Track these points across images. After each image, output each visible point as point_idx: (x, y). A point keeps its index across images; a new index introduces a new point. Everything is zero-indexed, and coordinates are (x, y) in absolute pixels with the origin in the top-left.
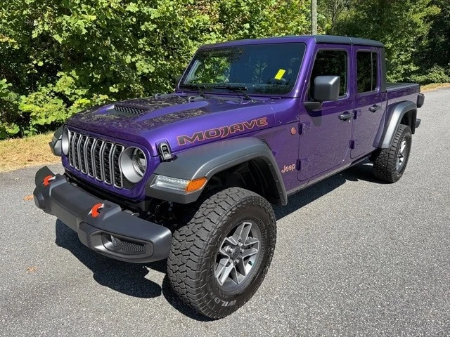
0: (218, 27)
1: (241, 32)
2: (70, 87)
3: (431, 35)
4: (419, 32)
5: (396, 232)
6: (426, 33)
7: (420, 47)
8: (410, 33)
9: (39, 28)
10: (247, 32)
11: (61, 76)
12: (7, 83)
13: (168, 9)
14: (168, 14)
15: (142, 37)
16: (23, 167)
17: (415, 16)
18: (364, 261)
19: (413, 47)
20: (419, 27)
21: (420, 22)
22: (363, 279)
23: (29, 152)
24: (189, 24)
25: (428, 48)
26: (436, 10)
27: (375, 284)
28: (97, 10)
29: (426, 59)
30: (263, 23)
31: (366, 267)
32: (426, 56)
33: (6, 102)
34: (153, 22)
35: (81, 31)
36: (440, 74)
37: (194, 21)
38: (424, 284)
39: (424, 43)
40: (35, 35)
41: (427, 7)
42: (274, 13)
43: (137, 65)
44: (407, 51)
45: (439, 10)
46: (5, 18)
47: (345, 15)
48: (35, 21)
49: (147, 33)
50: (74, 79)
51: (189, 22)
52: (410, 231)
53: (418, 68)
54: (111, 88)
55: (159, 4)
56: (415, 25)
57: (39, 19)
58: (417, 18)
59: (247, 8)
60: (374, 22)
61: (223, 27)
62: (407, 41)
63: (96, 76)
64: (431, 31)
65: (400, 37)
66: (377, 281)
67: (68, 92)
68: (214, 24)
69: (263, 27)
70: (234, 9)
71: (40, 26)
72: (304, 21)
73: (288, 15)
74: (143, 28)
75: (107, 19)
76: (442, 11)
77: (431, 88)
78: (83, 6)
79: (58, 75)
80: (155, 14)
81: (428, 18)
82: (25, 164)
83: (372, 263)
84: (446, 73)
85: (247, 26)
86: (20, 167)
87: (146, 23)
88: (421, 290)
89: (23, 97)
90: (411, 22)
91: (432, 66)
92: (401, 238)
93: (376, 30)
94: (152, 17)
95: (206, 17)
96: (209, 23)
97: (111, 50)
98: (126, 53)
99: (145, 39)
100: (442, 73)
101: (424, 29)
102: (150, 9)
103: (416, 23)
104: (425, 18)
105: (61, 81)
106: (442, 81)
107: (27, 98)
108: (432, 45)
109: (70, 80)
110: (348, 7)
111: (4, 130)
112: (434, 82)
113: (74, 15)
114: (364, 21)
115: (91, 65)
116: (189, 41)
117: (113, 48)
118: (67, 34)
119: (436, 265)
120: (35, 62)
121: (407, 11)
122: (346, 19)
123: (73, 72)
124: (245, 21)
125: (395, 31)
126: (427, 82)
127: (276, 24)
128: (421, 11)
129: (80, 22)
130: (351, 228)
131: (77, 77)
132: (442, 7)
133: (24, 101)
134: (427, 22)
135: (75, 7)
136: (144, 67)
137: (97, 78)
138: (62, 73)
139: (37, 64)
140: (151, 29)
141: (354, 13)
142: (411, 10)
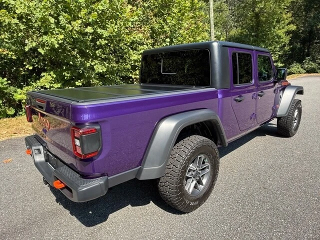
0: (150, 42)
1: (164, 44)
2: (49, 82)
3: (291, 43)
4: (282, 42)
5: (267, 182)
6: (287, 42)
7: (284, 51)
8: (277, 42)
9: (30, 44)
10: (168, 44)
11: (44, 76)
12: (7, 81)
13: (114, 30)
14: (114, 34)
15: (98, 49)
16: (10, 138)
17: (279, 31)
18: (243, 207)
19: (279, 52)
20: (282, 38)
21: (283, 35)
22: (241, 224)
23: (15, 127)
24: (128, 40)
25: (289, 51)
26: (293, 27)
27: (250, 227)
28: (65, 32)
29: (288, 59)
30: (179, 38)
31: (244, 212)
32: (288, 57)
33: (6, 93)
34: (105, 39)
35: (55, 45)
36: (298, 68)
37: (132, 38)
38: (288, 228)
39: (287, 48)
40: (27, 49)
41: (287, 25)
42: (186, 32)
43: (95, 67)
44: (276, 54)
45: (295, 27)
46: (6, 39)
47: (234, 32)
48: (26, 40)
49: (101, 46)
50: (53, 77)
51: (129, 38)
52: (278, 181)
53: (283, 65)
54: (76, 83)
55: (108, 27)
56: (279, 37)
57: (30, 38)
58: (281, 33)
59: (168, 29)
60: (253, 36)
61: (153, 42)
62: (275, 48)
63: (67, 75)
64: (290, 40)
65: (270, 45)
66: (252, 225)
67: (48, 86)
68: (147, 40)
69: (179, 41)
70: (160, 30)
71: (29, 43)
72: (207, 36)
73: (196, 33)
74: (98, 43)
75: (73, 38)
76: (297, 28)
77: (292, 77)
78: (56, 29)
79: (42, 75)
80: (106, 34)
81: (288, 33)
82: (12, 136)
83: (249, 209)
84: (302, 68)
85: (168, 40)
86: (7, 138)
87: (100, 40)
88: (286, 233)
89: (19, 90)
90: (277, 35)
91: (293, 63)
92: (271, 188)
93: (255, 41)
94: (104, 36)
95: (141, 35)
96: (143, 39)
97: (77, 58)
98: (87, 60)
99: (100, 50)
100: (300, 67)
101: (286, 39)
102: (103, 31)
103: (280, 36)
104: (286, 32)
105: (44, 78)
106: (300, 73)
107: (22, 91)
108: (292, 49)
109: (49, 78)
110: (236, 27)
111: (5, 112)
112: (294, 73)
113: (49, 36)
114: (246, 36)
115: (64, 68)
116: (131, 50)
117: (78, 56)
118: (47, 48)
119: (297, 210)
120: (27, 67)
121: (274, 28)
122: (234, 35)
123: (52, 73)
124: (167, 37)
125: (267, 41)
126: (290, 74)
127: (188, 39)
128: (283, 28)
129: (53, 40)
130: (235, 180)
131: (55, 76)
132: (297, 25)
133: (19, 93)
134: (288, 35)
135: (51, 30)
136: (100, 68)
137: (67, 76)
138: (45, 74)
139: (28, 68)
140: (103, 43)
141: (240, 31)
142: (277, 28)
